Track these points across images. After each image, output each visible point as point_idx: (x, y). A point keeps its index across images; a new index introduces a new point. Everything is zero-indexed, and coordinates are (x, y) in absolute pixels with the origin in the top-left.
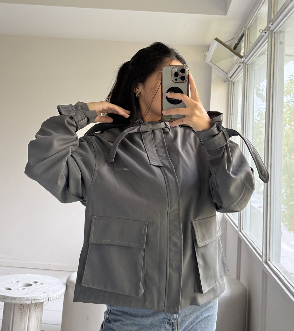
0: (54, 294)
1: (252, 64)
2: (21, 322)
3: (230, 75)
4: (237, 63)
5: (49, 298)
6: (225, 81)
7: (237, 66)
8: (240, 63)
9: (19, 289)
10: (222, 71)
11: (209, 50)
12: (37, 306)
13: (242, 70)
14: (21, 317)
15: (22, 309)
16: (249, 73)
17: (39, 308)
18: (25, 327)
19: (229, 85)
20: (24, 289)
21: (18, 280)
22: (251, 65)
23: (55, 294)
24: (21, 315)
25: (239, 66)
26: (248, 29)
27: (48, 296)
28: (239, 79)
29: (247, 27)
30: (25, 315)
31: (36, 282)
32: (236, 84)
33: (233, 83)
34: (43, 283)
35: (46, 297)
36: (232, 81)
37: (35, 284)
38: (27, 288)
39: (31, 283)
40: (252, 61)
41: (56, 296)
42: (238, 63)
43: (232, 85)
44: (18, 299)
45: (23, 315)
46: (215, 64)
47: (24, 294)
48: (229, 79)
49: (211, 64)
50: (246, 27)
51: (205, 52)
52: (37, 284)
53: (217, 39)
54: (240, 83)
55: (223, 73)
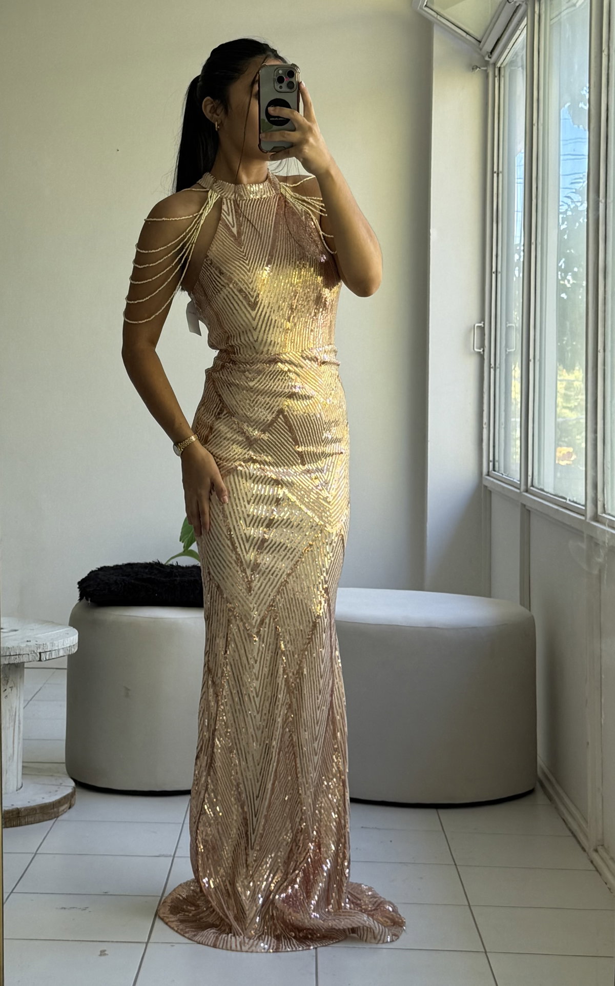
0: (53, 645)
3: (488, 47)
5: (40, 654)
6: (474, 68)
10: (464, 34)
12: (10, 684)
13: (525, 21)
16: (542, 25)
17: (14, 689)
19: (487, 76)
23: (56, 643)
25: (516, 10)
28: (517, 54)
32: (506, 73)
33: (500, 69)
34: (16, 628)
35: (32, 649)
36: (495, 64)
41: (59, 651)
43: (494, 76)
46: (442, 11)
48: (487, 58)
49: (430, 14)
54: (520, 69)
55: (470, 41)
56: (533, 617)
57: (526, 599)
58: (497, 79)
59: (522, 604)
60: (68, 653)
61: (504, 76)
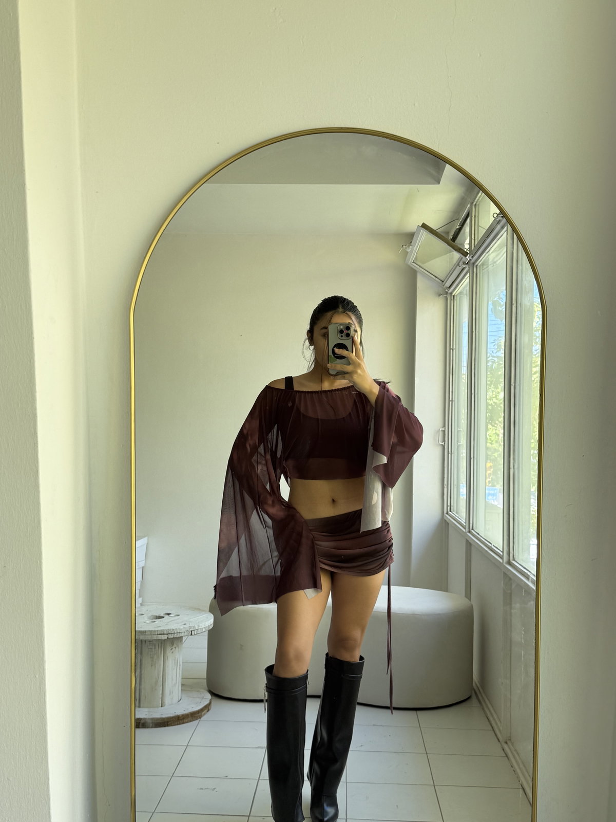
0: (199, 626)
1: (483, 264)
2: (153, 667)
3: (448, 284)
4: (458, 265)
5: (191, 631)
6: (440, 295)
7: (458, 270)
8: (464, 263)
9: (147, 622)
10: (434, 277)
11: (412, 243)
12: (174, 646)
13: (468, 275)
14: (152, 661)
15: (153, 650)
16: (478, 279)
17: (177, 648)
18: (158, 675)
19: (447, 300)
20: (155, 622)
21: (141, 613)
22: (481, 267)
23: (201, 625)
24: (152, 658)
25: (463, 269)
26: (475, 205)
27: (190, 629)
28: (464, 289)
29: (474, 203)
30: (158, 657)
31: (169, 614)
32: (457, 299)
33: (454, 296)
34: (179, 614)
35: (187, 629)
36: (451, 293)
37: (167, 616)
38: (158, 621)
39: (162, 615)
40: (483, 260)
41: (202, 629)
42: (460, 264)
43: (451, 300)
44: (149, 633)
45: (155, 657)
46: (422, 266)
47: (155, 627)
48: (447, 290)
49: (415, 267)
50: (472, 203)
51: (404, 247)
52: (170, 615)
53: (424, 226)
54: (465, 296)
55: (437, 281)
56: (472, 606)
57: (468, 595)
58: (452, 301)
59: (466, 596)
60: (208, 629)
61: (456, 300)
